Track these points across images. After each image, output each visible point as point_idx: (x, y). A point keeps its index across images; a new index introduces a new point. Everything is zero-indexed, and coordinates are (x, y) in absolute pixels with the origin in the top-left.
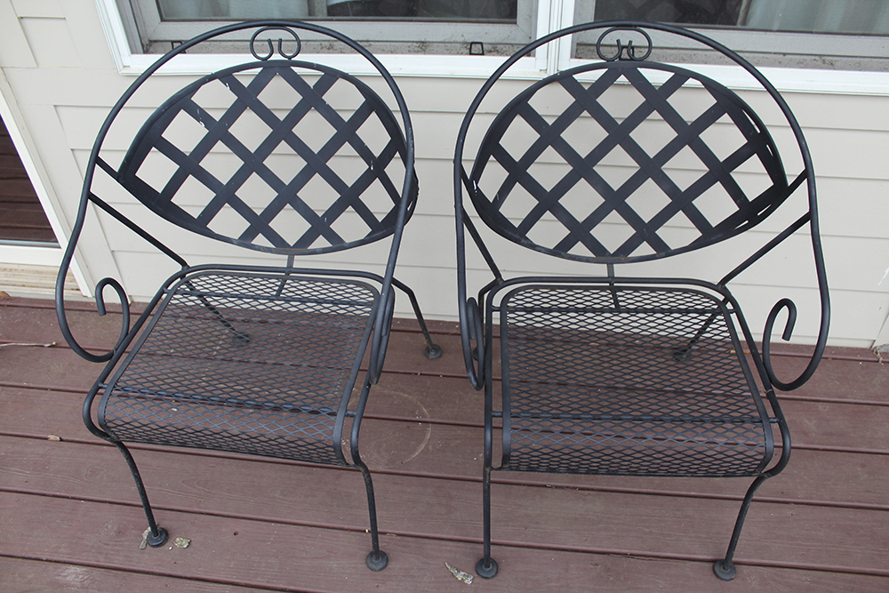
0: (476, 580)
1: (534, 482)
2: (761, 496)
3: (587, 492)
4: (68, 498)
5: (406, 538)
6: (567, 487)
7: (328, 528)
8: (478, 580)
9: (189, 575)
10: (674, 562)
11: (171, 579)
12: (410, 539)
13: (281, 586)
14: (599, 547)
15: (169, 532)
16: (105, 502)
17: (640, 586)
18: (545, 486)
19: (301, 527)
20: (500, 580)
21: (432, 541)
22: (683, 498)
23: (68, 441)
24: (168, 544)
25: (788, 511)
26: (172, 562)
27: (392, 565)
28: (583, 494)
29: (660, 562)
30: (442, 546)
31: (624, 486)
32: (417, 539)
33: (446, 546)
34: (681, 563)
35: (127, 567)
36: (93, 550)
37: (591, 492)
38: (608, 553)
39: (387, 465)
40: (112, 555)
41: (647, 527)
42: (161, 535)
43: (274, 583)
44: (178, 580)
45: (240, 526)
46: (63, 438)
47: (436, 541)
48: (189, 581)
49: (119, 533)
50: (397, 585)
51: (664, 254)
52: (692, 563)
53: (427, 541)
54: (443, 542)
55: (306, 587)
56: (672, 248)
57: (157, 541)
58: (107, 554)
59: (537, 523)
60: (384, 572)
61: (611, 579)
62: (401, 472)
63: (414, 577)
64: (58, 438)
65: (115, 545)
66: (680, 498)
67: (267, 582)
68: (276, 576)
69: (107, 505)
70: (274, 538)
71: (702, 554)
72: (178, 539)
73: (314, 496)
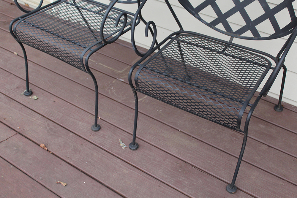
0: (127, 149)
1: (175, 127)
2: (273, 172)
3: (194, 139)
4: (9, 72)
5: (112, 126)
6: (187, 134)
7: (87, 112)
8: (128, 149)
9: (31, 108)
10: (211, 177)
11: (24, 107)
12: (113, 126)
13: (58, 123)
14: (184, 158)
15: (33, 93)
16: (19, 77)
17: (190, 178)
18: (178, 130)
19: (77, 108)
20: (136, 152)
21: (121, 130)
22: (234, 158)
23: (20, 56)
24: (30, 96)
25: (281, 182)
26: (28, 102)
27: (100, 132)
28: (191, 139)
29: (205, 174)
30: (123, 133)
31: (211, 143)
32: (115, 127)
33: (124, 133)
34: (214, 178)
35: (13, 98)
36: (6, 90)
37: (196, 140)
38: (186, 162)
39: (123, 101)
40: (11, 93)
41: (210, 161)
42: (30, 93)
43: (56, 121)
44: (26, 108)
45: (57, 100)
46: (19, 54)
47: (122, 131)
48: (29, 110)
49: (18, 88)
50: (97, 138)
51: (257, 38)
52: (219, 180)
53: (118, 129)
54: (124, 132)
55: (66, 126)
56: (262, 37)
57: (27, 94)
58: (10, 92)
59: (165, 141)
60: (96, 133)
61: (180, 170)
62: (126, 105)
63: (105, 138)
64: (17, 54)
65: (14, 91)
66: (233, 157)
67: (54, 120)
68: (58, 119)
69: (19, 79)
70: (66, 108)
71: (226, 179)
72: (34, 96)
73: (89, 101)
